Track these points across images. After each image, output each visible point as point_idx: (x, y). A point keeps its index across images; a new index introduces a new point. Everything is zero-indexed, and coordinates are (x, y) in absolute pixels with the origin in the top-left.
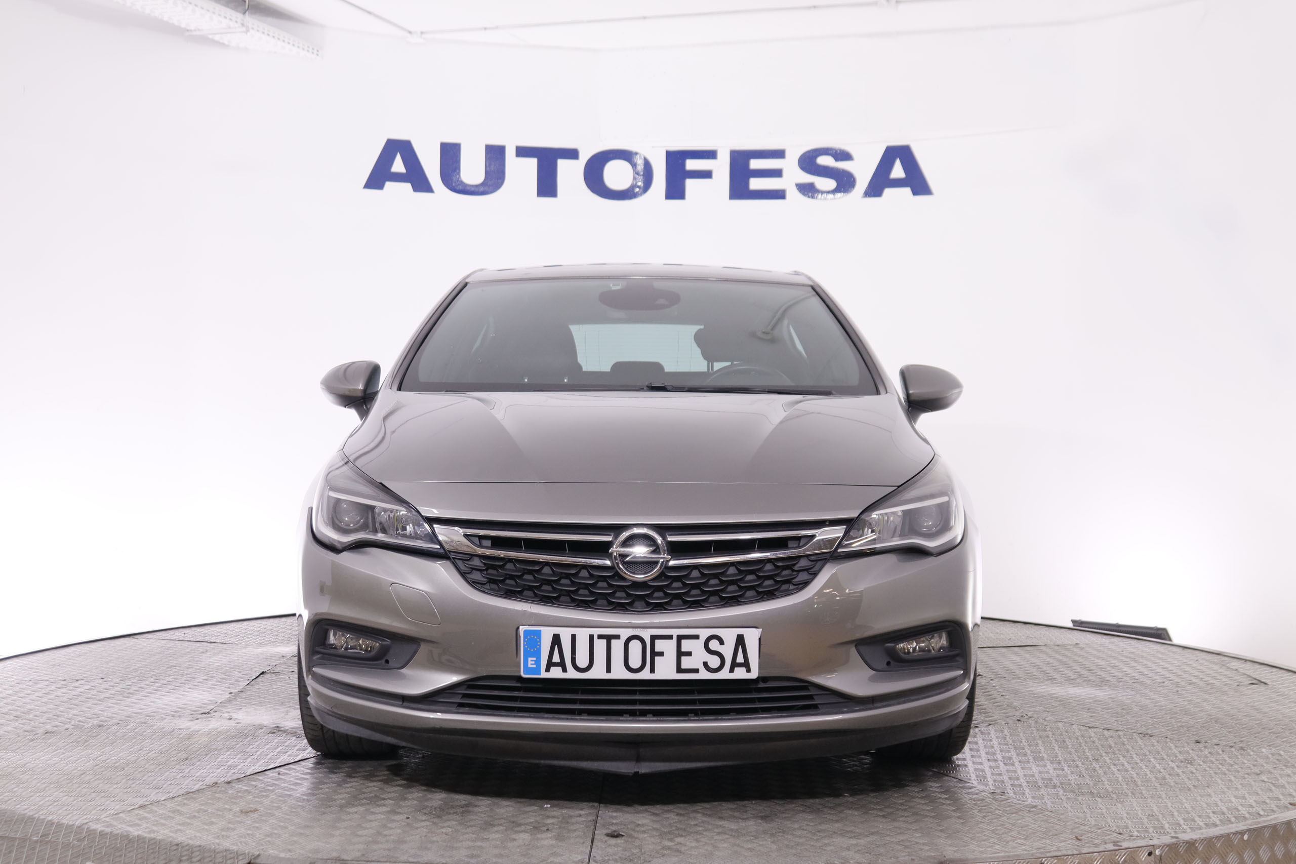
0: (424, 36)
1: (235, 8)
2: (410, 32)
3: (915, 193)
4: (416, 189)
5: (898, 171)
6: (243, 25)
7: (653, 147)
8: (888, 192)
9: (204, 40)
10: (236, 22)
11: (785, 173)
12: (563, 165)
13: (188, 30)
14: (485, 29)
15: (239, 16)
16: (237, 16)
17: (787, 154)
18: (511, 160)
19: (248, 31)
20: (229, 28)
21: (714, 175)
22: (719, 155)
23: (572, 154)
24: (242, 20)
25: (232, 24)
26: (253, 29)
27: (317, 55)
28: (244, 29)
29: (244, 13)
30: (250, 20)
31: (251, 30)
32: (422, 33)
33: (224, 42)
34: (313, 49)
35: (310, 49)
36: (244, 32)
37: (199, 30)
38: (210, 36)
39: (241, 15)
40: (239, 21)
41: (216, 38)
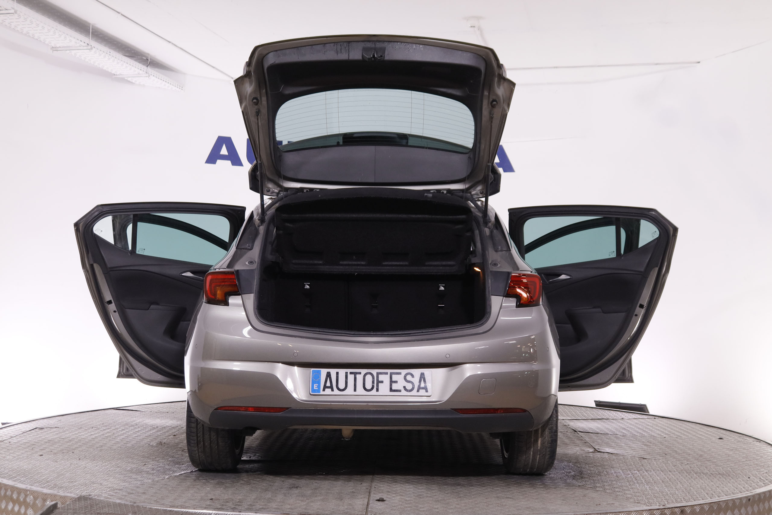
1: (144, 64)
3: (505, 171)
4: (234, 164)
6: (146, 72)
9: (122, 80)
10: (143, 71)
15: (145, 67)
19: (149, 76)
20: (139, 74)
24: (146, 70)
25: (141, 72)
26: (151, 75)
27: (182, 89)
28: (147, 75)
29: (147, 66)
30: (150, 70)
31: (151, 76)
33: (134, 82)
34: (180, 86)
35: (179, 86)
36: (147, 77)
37: (121, 74)
38: (126, 78)
39: (146, 67)
40: (145, 70)
41: (129, 79)
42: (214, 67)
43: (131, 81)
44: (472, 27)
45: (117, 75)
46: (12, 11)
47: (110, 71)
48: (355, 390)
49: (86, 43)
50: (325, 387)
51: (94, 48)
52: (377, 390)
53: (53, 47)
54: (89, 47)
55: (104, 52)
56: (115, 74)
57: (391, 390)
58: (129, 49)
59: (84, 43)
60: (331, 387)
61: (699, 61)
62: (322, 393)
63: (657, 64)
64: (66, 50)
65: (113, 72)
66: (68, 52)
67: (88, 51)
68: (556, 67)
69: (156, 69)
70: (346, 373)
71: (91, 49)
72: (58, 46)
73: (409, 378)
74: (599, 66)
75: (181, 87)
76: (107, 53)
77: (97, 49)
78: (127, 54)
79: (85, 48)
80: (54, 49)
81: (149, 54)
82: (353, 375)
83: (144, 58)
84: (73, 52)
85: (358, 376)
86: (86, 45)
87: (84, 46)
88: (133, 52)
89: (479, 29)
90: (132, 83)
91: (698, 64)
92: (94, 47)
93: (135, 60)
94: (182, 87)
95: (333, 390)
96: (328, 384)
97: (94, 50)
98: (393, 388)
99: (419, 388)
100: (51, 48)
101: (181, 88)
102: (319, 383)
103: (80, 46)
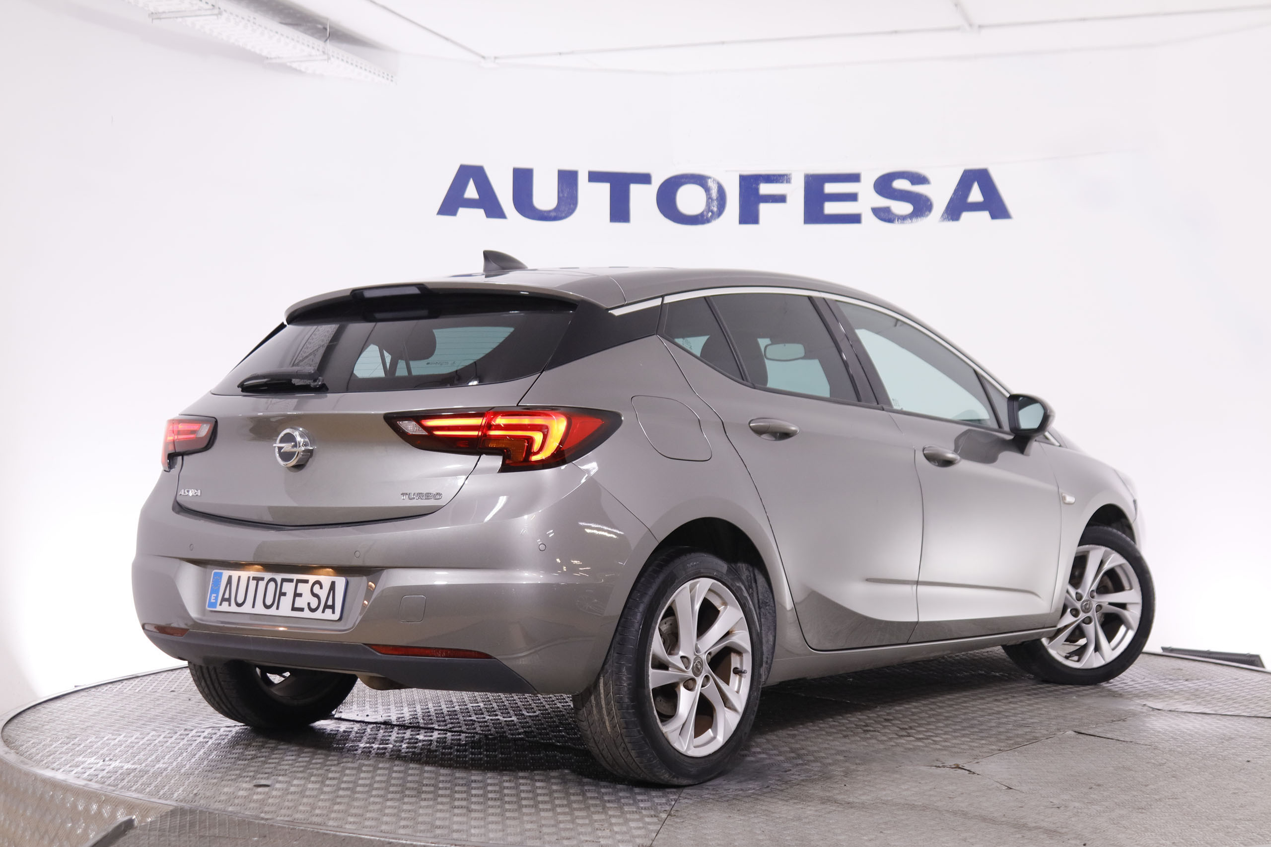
0: (497, 61)
1: (317, 37)
2: (483, 57)
3: (994, 217)
4: (489, 214)
5: (976, 195)
6: (324, 52)
7: (726, 171)
8: (966, 216)
10: (318, 50)
11: (860, 197)
12: (635, 190)
13: (268, 58)
14: (560, 54)
15: (320, 43)
16: (318, 43)
17: (863, 178)
18: (584, 185)
19: (329, 59)
20: (310, 55)
21: (788, 199)
22: (794, 179)
23: (645, 179)
24: (324, 48)
25: (313, 52)
26: (333, 56)
27: (393, 81)
28: (325, 57)
29: (326, 40)
30: (331, 47)
31: (332, 59)
32: (496, 58)
33: (303, 69)
34: (388, 75)
35: (385, 75)
36: (325, 60)
37: (279, 58)
38: (289, 64)
39: (323, 43)
40: (321, 49)
41: (295, 65)
42: (447, 39)
43: (298, 68)
45: (271, 58)
47: (258, 52)
48: (253, 607)
50: (223, 599)
51: (223, 13)
52: (278, 608)
53: (152, 13)
54: (216, 11)
55: (243, 18)
56: (269, 56)
57: (294, 609)
58: (291, 11)
59: (207, 3)
60: (229, 600)
62: (219, 608)
64: (176, 17)
65: (264, 53)
66: (180, 20)
67: (215, 17)
69: (344, 46)
70: (249, 578)
71: (220, 13)
72: (161, 10)
73: (317, 589)
75: (390, 76)
76: (249, 21)
77: (231, 14)
78: (289, 21)
79: (209, 12)
80: (155, 16)
81: (327, 19)
82: (255, 582)
83: (320, 26)
84: (189, 20)
85: (260, 582)
86: (209, 6)
87: (206, 10)
88: (299, 16)
90: (300, 71)
92: (225, 11)
93: (305, 32)
94: (392, 77)
95: (230, 605)
96: (227, 596)
97: (225, 15)
98: (296, 606)
99: (326, 606)
100: (149, 15)
101: (390, 78)
102: (217, 592)
103: (199, 10)
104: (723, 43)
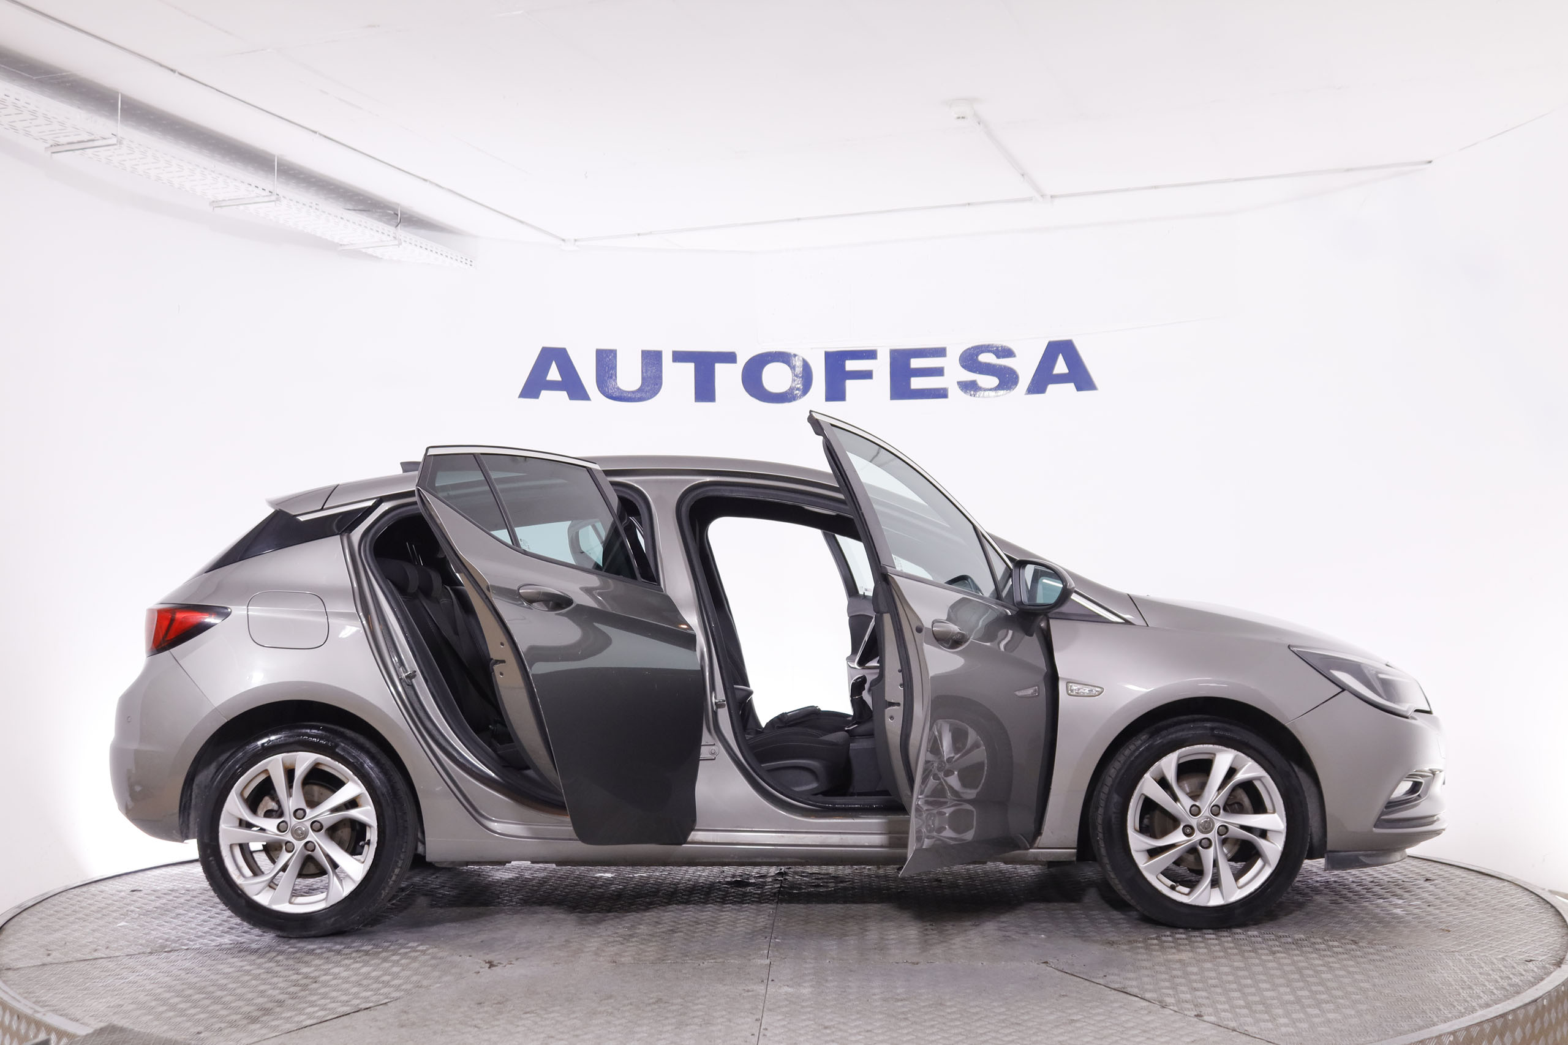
0: (577, 243)
1: (388, 223)
2: (563, 240)
6: (395, 238)
7: (812, 348)
8: (1052, 388)
9: (357, 254)
10: (389, 235)
13: (341, 245)
14: (639, 235)
16: (390, 229)
19: (400, 244)
20: (382, 241)
24: (394, 233)
25: (385, 237)
26: (405, 241)
27: (470, 265)
28: (396, 242)
29: (397, 226)
30: (402, 233)
31: (403, 243)
32: (576, 240)
33: (378, 255)
34: (466, 259)
35: (464, 260)
36: (397, 245)
37: (352, 244)
38: (364, 250)
39: (394, 228)
40: (392, 235)
41: (370, 251)
42: (522, 222)
43: (374, 255)
44: (959, 118)
45: (344, 245)
46: (114, 141)
47: (328, 238)
49: (267, 191)
51: (282, 199)
53: (212, 201)
54: (273, 198)
55: (305, 204)
56: (341, 243)
58: (361, 198)
59: (264, 190)
61: (1429, 160)
63: (1348, 170)
64: (237, 205)
65: (336, 240)
66: (242, 207)
67: (273, 203)
68: (1156, 187)
69: (423, 232)
71: (278, 200)
72: (220, 198)
74: (1236, 180)
75: (469, 260)
76: (311, 207)
77: (292, 200)
78: (361, 207)
79: (267, 199)
80: (216, 204)
81: (398, 204)
83: (392, 212)
84: (251, 208)
86: (267, 193)
87: (264, 196)
88: (369, 202)
89: (979, 123)
90: (376, 257)
91: (1429, 165)
92: (284, 197)
97: (285, 201)
100: (209, 203)
101: (469, 262)
103: (258, 197)
104: (799, 219)
